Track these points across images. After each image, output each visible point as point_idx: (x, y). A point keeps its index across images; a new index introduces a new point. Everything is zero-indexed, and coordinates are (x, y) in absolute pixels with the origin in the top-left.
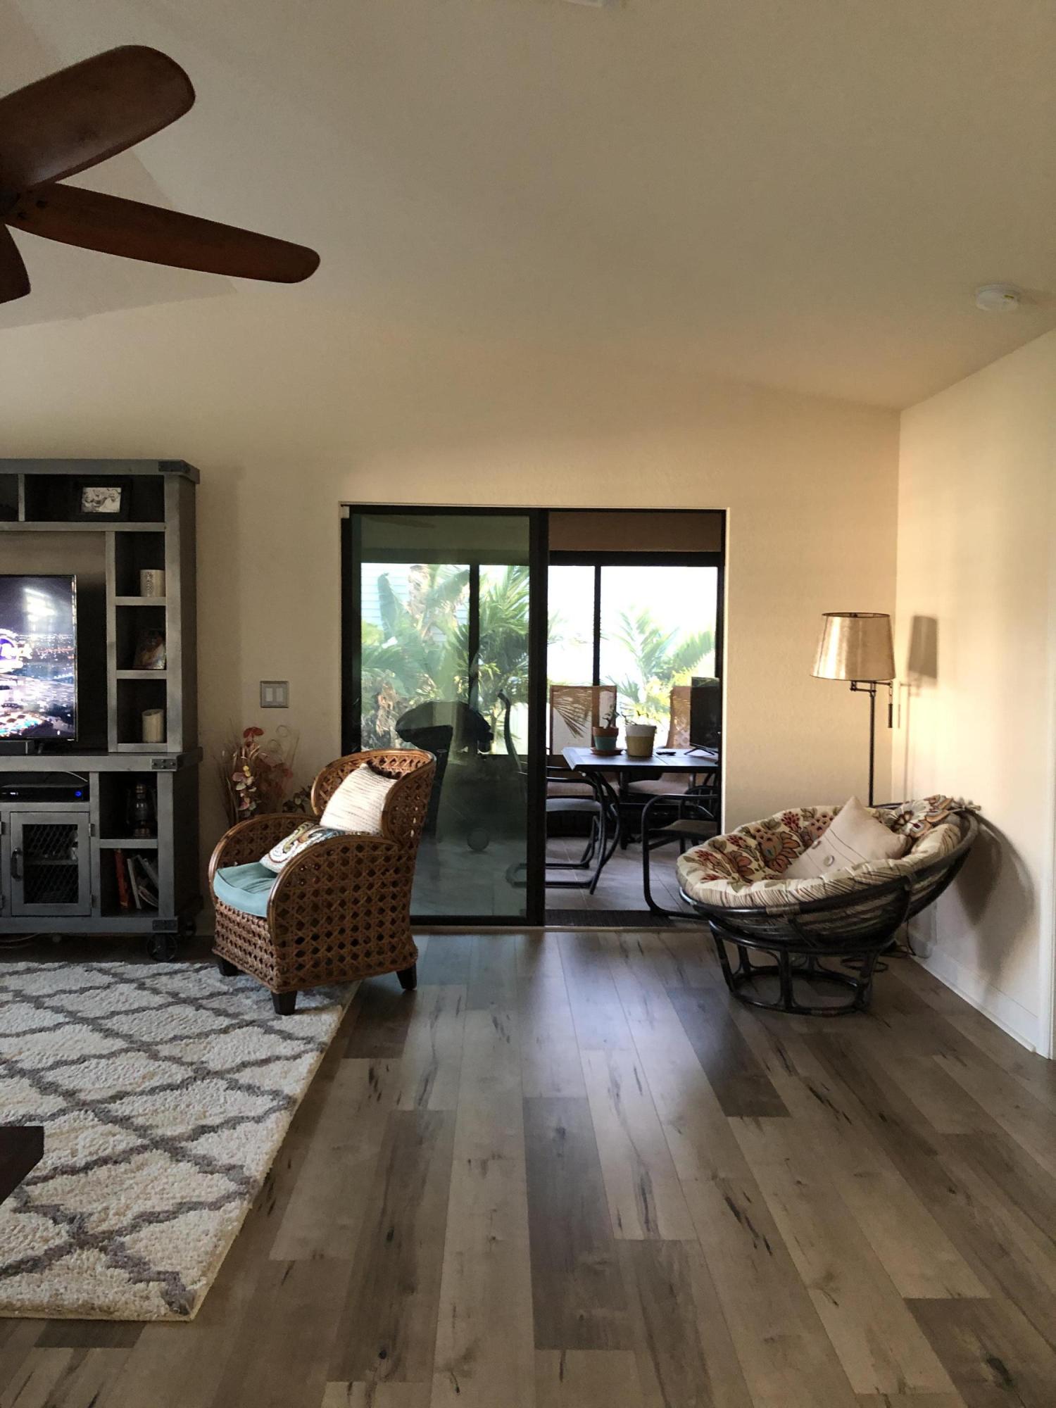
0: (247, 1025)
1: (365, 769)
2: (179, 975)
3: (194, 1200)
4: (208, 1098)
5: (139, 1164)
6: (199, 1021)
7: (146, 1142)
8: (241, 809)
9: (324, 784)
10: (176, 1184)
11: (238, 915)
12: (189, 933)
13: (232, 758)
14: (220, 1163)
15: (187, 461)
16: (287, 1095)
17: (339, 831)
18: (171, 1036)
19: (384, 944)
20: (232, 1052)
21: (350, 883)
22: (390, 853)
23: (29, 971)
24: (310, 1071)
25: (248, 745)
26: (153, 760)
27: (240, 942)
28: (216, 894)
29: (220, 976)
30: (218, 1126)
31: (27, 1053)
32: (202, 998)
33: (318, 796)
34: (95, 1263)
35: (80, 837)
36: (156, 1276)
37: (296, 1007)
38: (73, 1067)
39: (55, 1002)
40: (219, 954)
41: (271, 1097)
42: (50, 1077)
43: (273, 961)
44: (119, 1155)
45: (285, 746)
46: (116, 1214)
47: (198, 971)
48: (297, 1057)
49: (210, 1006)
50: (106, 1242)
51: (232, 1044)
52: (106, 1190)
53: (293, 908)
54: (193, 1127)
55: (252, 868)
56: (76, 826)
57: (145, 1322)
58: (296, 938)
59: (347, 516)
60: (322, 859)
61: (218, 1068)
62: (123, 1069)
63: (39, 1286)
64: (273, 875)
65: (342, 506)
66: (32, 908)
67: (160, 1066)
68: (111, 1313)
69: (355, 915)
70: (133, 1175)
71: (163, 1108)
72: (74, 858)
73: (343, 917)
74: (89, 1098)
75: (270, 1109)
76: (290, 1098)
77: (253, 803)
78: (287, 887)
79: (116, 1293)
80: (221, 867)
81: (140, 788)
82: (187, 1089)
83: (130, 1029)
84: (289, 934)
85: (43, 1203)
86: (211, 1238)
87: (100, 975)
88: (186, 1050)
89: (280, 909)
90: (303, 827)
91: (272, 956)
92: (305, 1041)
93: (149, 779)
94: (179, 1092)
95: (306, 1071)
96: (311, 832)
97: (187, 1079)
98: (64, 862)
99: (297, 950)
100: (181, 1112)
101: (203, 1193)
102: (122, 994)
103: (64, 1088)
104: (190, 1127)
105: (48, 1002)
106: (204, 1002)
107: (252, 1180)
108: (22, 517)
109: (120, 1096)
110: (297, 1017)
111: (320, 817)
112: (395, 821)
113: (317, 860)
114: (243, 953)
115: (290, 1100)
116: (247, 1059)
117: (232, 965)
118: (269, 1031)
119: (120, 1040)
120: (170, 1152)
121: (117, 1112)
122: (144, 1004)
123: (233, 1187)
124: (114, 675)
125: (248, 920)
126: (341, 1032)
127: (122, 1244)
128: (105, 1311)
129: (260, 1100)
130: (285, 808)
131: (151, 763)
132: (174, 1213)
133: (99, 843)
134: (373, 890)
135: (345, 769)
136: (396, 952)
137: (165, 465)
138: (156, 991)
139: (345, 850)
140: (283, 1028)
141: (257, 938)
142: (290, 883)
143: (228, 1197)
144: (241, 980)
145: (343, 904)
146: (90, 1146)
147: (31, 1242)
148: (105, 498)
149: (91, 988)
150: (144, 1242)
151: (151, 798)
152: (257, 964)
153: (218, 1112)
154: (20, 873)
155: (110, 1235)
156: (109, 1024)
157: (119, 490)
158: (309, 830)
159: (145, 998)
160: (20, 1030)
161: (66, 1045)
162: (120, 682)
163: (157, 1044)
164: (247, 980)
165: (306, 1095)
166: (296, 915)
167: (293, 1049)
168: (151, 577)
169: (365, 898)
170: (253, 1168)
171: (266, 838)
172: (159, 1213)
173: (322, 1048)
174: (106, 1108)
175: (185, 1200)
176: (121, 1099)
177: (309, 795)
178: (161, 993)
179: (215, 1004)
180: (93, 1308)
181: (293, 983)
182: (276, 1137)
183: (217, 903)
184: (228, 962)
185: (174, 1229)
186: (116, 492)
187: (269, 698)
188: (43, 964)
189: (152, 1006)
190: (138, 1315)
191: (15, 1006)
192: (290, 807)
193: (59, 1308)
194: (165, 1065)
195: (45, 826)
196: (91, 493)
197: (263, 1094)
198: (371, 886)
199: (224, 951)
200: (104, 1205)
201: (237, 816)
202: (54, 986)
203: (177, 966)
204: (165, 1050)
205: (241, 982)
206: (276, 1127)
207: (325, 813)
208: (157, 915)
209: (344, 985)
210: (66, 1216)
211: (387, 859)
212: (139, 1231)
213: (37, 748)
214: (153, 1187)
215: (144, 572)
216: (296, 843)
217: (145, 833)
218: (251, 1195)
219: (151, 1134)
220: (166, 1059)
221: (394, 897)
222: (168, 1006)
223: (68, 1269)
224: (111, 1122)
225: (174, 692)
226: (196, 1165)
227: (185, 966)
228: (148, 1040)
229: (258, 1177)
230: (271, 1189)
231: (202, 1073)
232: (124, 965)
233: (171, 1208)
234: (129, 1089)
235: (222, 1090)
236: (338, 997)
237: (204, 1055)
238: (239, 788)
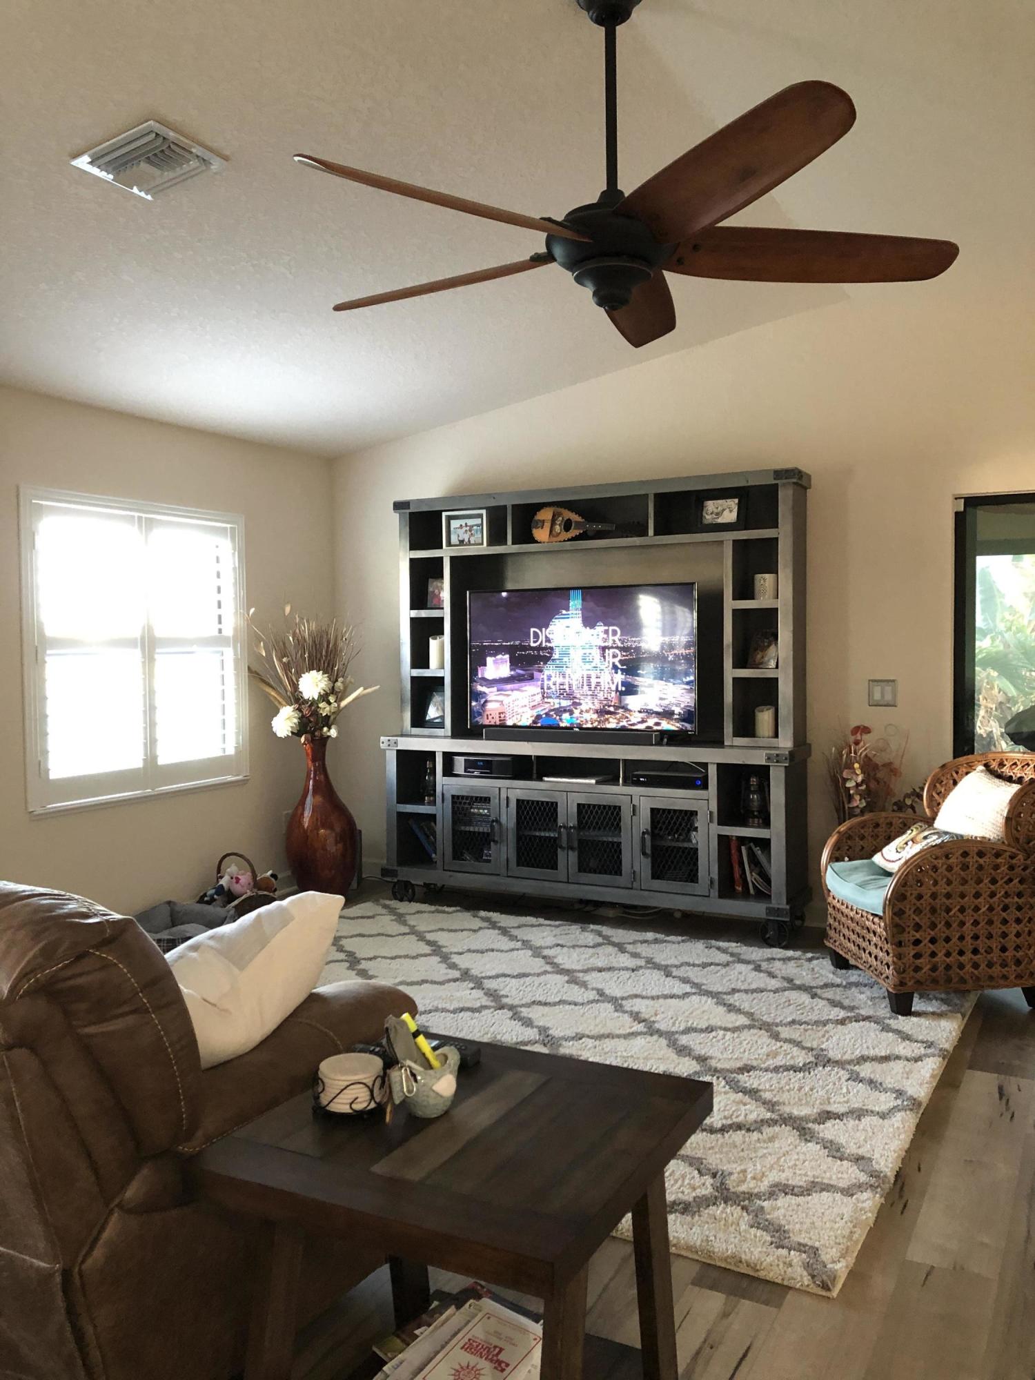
0: (863, 1020)
1: (982, 771)
2: (793, 962)
3: (826, 1181)
4: (831, 1086)
5: (770, 1135)
6: (816, 1008)
7: (775, 1116)
8: (851, 806)
9: (938, 785)
10: (807, 1163)
11: (852, 910)
12: (798, 923)
13: (841, 756)
14: (848, 1151)
15: (800, 468)
16: (911, 1096)
17: (957, 835)
18: (789, 1019)
19: (1007, 957)
20: (851, 1044)
21: (970, 889)
22: (1014, 861)
23: (656, 941)
24: (933, 1076)
25: (857, 743)
26: (766, 754)
27: (853, 937)
28: (829, 888)
29: (832, 968)
30: (843, 1115)
31: (663, 1016)
32: (817, 988)
33: (931, 797)
34: (739, 1220)
35: (700, 822)
36: (797, 1247)
37: (913, 1009)
38: (703, 1035)
39: (681, 972)
40: (831, 946)
41: (894, 1095)
42: (684, 1040)
43: (889, 959)
44: (751, 1124)
45: (893, 746)
46: (754, 1178)
47: (810, 960)
48: (918, 1059)
49: (825, 995)
50: (746, 1202)
51: (850, 1036)
52: (742, 1154)
53: (910, 909)
54: (819, 1111)
55: (863, 866)
56: (696, 812)
57: (790, 1288)
58: (913, 939)
59: (962, 509)
60: (940, 861)
61: (838, 1057)
62: (747, 1044)
63: (691, 1229)
64: (888, 874)
65: (956, 499)
66: (657, 884)
67: (781, 1047)
68: (758, 1270)
69: (976, 923)
70: (765, 1145)
71: (787, 1087)
72: (694, 841)
73: (962, 924)
74: (719, 1066)
75: (894, 1107)
76: (915, 1099)
77: (863, 801)
78: (903, 886)
79: (760, 1252)
80: (833, 862)
81: (754, 781)
82: (810, 1073)
83: (751, 1007)
84: (905, 935)
85: (688, 1154)
86: (846, 1223)
87: (719, 953)
88: (805, 1035)
89: (896, 910)
90: (917, 828)
91: (888, 954)
92: (925, 1045)
93: (762, 772)
94: (802, 1074)
95: (928, 1075)
96: (926, 833)
97: (809, 1063)
98: (686, 845)
99: (915, 952)
100: (806, 1094)
101: (834, 1177)
102: (740, 973)
103: (697, 1053)
104: (815, 1111)
105: (675, 972)
106: (819, 991)
107: (882, 1175)
108: (651, 532)
109: (747, 1069)
110: (914, 1019)
111: (934, 819)
112: (1019, 828)
113: (935, 862)
114: (857, 948)
115: (915, 1103)
116: (866, 1053)
117: (845, 958)
118: (886, 1029)
119: (742, 1016)
120: (798, 1130)
121: (745, 1083)
122: (762, 986)
123: (863, 1178)
124: (730, 673)
125: (862, 916)
126: (963, 1040)
127: (762, 1208)
128: (752, 1268)
129: (883, 1097)
130: (895, 808)
131: (765, 757)
132: (808, 1190)
133: (717, 829)
134: (995, 899)
135: (960, 772)
136: (1022, 966)
137: (779, 474)
138: (772, 975)
139: (965, 854)
140: (900, 1028)
141: (872, 935)
142: (906, 883)
143: (860, 1187)
144: (853, 975)
145: (962, 910)
146: (724, 1110)
147: (681, 1186)
148: (724, 510)
149: (711, 964)
150: (781, 1209)
151: (764, 789)
152: (872, 961)
153: (842, 1100)
154: (648, 851)
155: (750, 1196)
156: (731, 999)
157: (736, 501)
158: (924, 830)
159: (760, 980)
160: (654, 993)
161: (694, 1014)
162: (736, 681)
163: (777, 1025)
164: (860, 975)
165: (931, 1100)
166: (913, 916)
167: (913, 1051)
168: (764, 581)
169: (987, 906)
170: (882, 1164)
171: (877, 836)
172: (794, 1187)
173: (943, 1053)
174: (735, 1077)
175: (816, 1180)
176: (748, 1072)
177: (920, 797)
178: (777, 977)
179: (829, 993)
180: (741, 1262)
181: (910, 984)
182: (902, 1137)
183: (829, 895)
184: (841, 956)
185: (809, 1205)
186: (733, 503)
187: (877, 696)
188: (668, 936)
189: (769, 988)
190: (783, 1279)
191: (648, 971)
192: (900, 806)
193: (710, 1254)
194: (786, 1046)
195: (669, 811)
196: (711, 505)
197: (886, 1091)
198: (993, 895)
199: (837, 944)
200: (742, 1167)
201: (847, 812)
202: (679, 958)
203: (790, 953)
204: (785, 1032)
205: (853, 976)
206: (901, 1128)
207: (940, 814)
208: (771, 903)
209: (963, 993)
210: (709, 1170)
211: (1011, 868)
212: (776, 1200)
213: (662, 739)
214: (785, 1161)
215: (758, 576)
216: (910, 843)
217: (758, 824)
218: (882, 1189)
219: (779, 1110)
220: (786, 1041)
221: (1019, 908)
222: (785, 990)
223: (715, 1219)
224: (741, 1091)
225: (786, 690)
226: (825, 1148)
227: (798, 953)
228: (768, 1020)
229: (889, 1174)
230: (902, 1189)
231: (822, 1060)
232: (740, 947)
233: (804, 1184)
234: (755, 1063)
235: (843, 1080)
236: (956, 1005)
237: (823, 1043)
238: (849, 785)
